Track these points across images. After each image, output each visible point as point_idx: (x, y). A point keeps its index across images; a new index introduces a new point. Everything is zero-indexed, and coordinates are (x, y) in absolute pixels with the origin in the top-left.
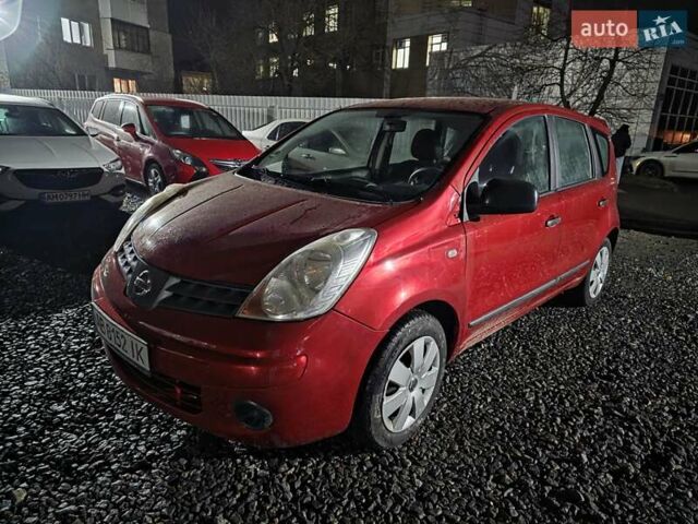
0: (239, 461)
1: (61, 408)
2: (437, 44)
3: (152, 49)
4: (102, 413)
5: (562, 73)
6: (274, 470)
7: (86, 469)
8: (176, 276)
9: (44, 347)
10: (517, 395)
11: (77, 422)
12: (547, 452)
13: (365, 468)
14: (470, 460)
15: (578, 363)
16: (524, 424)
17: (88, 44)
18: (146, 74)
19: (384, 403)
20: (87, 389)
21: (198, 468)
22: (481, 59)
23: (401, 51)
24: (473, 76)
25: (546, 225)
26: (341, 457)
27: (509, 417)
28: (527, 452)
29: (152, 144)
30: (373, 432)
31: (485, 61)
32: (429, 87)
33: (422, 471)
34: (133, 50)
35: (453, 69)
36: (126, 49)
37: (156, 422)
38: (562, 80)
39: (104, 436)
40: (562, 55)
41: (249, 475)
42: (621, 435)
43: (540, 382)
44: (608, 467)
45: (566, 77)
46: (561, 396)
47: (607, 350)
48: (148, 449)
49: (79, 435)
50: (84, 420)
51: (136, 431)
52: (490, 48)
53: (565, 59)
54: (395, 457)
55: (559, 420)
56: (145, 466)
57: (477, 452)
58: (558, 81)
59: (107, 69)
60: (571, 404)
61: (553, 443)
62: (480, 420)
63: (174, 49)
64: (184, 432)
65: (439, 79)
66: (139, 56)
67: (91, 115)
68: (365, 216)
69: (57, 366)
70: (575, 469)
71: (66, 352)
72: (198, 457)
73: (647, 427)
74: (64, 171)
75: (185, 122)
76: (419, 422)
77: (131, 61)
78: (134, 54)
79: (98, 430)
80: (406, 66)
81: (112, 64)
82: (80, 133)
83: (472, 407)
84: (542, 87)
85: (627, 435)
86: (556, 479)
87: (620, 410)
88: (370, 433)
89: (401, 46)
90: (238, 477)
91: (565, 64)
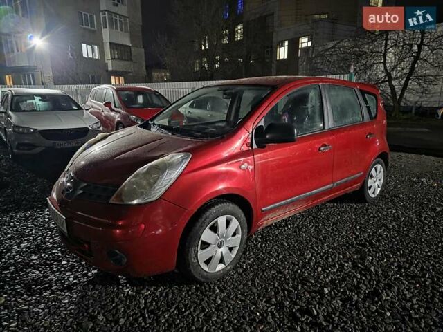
0: (120, 287)
1: (36, 257)
2: (305, 42)
3: (133, 59)
4: (56, 261)
5: (385, 56)
6: (138, 292)
7: (39, 289)
8: (85, 182)
9: (36, 226)
10: (300, 255)
11: (42, 265)
12: (305, 287)
13: (190, 293)
14: (255, 290)
15: (347, 237)
16: (297, 271)
17: (97, 58)
18: (129, 72)
19: (199, 254)
20: (52, 249)
21: (97, 290)
22: (333, 50)
23: (282, 49)
24: (328, 61)
25: (319, 150)
26: (179, 287)
27: (289, 267)
28: (293, 287)
29: (120, 113)
30: (192, 271)
31: (335, 51)
32: (300, 69)
33: (223, 295)
34: (122, 59)
35: (316, 57)
36: (118, 59)
37: (83, 266)
38: (385, 59)
39: (53, 272)
40: (384, 44)
41: (124, 294)
42: (357, 278)
43: (317, 247)
44: (341, 296)
45: (387, 58)
46: (328, 256)
47: (371, 229)
48: (74, 279)
49: (40, 271)
50: (46, 264)
51: (71, 270)
52: (338, 43)
53: (386, 47)
54: (210, 287)
55: (320, 269)
56: (69, 288)
57: (261, 285)
58: (382, 61)
59: (107, 71)
60: (333, 260)
61: (311, 282)
62: (270, 269)
63: (145, 57)
64: (96, 271)
65: (307, 64)
66: (126, 63)
67: (90, 98)
68: (189, 147)
69: (40, 236)
70: (319, 297)
71: (46, 229)
72: (99, 285)
73: (377, 274)
74: (68, 129)
75: (140, 99)
76: (229, 267)
77: (121, 66)
78: (123, 62)
79: (51, 269)
80: (286, 57)
81: (110, 68)
82: (80, 108)
83: (268, 261)
84: (373, 65)
85: (361, 278)
86: (305, 302)
87: (363, 264)
88: (190, 271)
89: (283, 45)
90: (117, 296)
91: (386, 50)
